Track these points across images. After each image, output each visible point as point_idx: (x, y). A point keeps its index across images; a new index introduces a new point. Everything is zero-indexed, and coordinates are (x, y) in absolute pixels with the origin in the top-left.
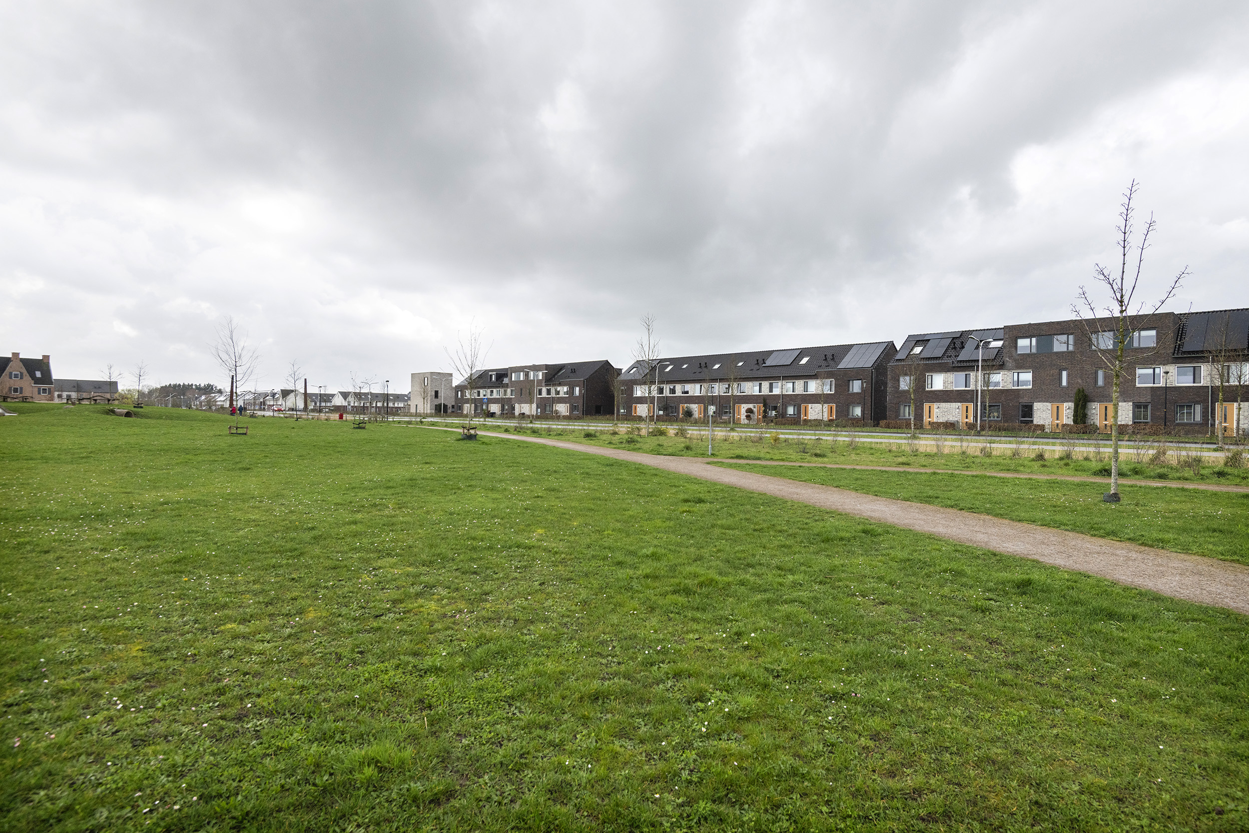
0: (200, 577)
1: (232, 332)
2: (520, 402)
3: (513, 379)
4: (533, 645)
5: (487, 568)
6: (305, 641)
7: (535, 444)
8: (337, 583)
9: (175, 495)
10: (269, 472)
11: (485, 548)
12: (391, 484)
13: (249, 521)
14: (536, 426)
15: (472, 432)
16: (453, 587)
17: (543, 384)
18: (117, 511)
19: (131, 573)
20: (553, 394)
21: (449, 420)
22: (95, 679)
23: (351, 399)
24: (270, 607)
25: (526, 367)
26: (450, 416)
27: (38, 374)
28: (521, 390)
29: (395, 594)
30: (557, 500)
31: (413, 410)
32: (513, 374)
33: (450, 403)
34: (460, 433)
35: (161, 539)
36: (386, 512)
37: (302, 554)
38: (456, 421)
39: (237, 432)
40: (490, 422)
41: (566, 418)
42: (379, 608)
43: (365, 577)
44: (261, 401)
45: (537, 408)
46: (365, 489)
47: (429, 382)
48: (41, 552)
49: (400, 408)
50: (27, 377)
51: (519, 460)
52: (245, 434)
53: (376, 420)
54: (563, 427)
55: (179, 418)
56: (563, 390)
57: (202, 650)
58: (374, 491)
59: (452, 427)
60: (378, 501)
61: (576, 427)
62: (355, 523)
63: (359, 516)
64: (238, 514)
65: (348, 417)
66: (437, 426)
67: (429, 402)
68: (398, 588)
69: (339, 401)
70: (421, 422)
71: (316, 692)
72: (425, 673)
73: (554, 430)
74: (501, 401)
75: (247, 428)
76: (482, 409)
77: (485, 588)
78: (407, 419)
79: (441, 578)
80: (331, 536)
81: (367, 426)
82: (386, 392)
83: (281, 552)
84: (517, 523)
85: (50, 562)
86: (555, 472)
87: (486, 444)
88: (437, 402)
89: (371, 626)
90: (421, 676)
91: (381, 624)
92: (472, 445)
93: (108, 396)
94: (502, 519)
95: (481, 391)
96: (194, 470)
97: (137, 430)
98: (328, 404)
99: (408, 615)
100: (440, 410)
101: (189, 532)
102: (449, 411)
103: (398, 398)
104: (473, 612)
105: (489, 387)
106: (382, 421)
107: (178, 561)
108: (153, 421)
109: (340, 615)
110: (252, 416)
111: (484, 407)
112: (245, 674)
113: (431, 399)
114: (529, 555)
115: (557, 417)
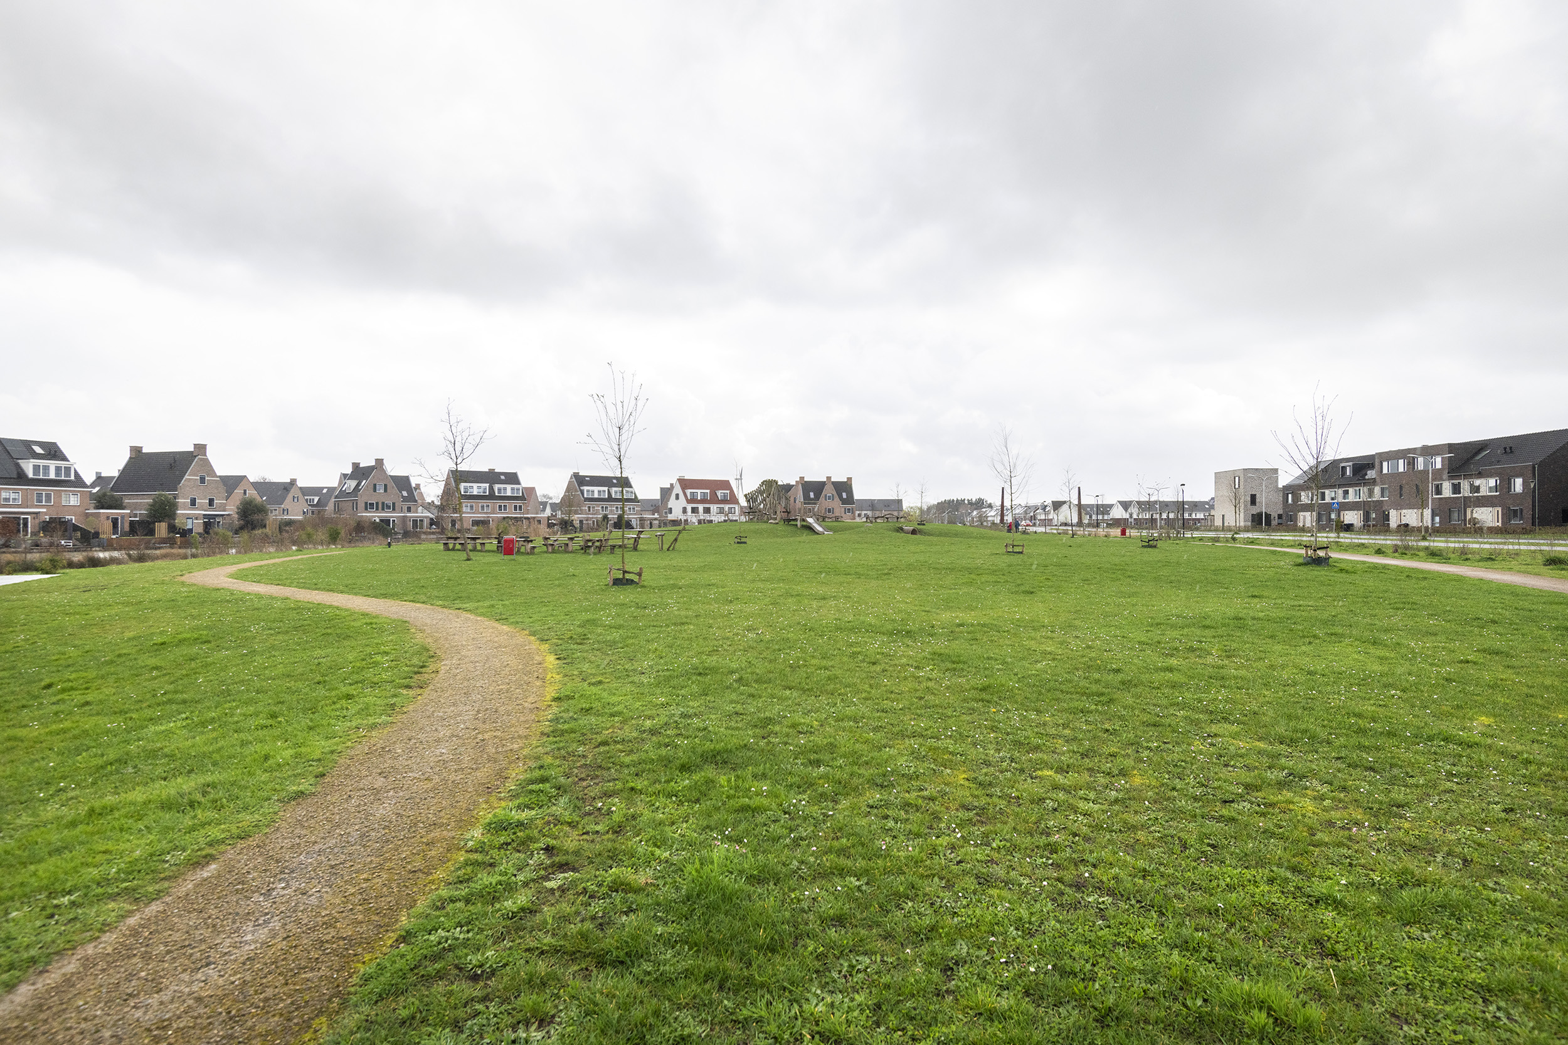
0: (1007, 710)
1: (1006, 439)
2: (1399, 507)
3: (1385, 471)
4: (1512, 911)
5: (1392, 766)
6: (1136, 812)
7: (1440, 575)
8: (1163, 746)
9: (969, 617)
10: (1054, 597)
11: (1382, 733)
12: (1208, 622)
13: (1045, 653)
14: (1436, 544)
15: (1321, 553)
16: (1336, 783)
17: (1445, 476)
18: (922, 630)
19: (944, 695)
20: (1466, 491)
21: (1276, 536)
22: (932, 799)
23: (1134, 511)
24: (1087, 760)
25: (1409, 451)
26: (1274, 530)
27: (844, 495)
28: (1401, 487)
29: (1248, 777)
30: (1510, 671)
31: (1218, 522)
32: (1385, 464)
33: (1275, 511)
34: (1299, 556)
35: (964, 663)
36: (1209, 660)
37: (1111, 701)
38: (1288, 537)
39: (1014, 551)
40: (1346, 538)
41: (1493, 531)
42: (1227, 791)
43: (1197, 745)
44: (1031, 514)
45: (1433, 515)
46: (1173, 627)
47: (1241, 484)
48: (869, 663)
49: (1199, 520)
50: (837, 498)
51: (1415, 598)
52: (1022, 553)
53: (1170, 538)
54: (1493, 547)
55: (956, 535)
56: (1487, 485)
57: (1025, 795)
58: (1186, 630)
59: (1282, 546)
60: (1195, 645)
61: (1522, 547)
62: (1170, 669)
63: (1173, 662)
64: (1033, 644)
65: (1133, 533)
66: (1258, 544)
67: (1242, 511)
68: (1248, 768)
69: (1118, 513)
70: (1234, 539)
71: (1163, 883)
72: (1317, 902)
73: (1473, 553)
74: (1364, 507)
75: (1023, 546)
76: (1330, 520)
77: (1393, 795)
78: (1212, 534)
79: (1314, 767)
80: (1142, 683)
81: (1159, 544)
82: (1180, 500)
83: (1088, 696)
84: (1434, 702)
85: (878, 674)
86: (1494, 622)
87: (1347, 572)
88: (1255, 510)
89: (1220, 813)
90: (1311, 905)
91: (1233, 814)
92: (1323, 573)
93: (896, 513)
94: (1403, 691)
95: (1327, 492)
96: (980, 591)
97: (922, 547)
98: (1106, 517)
99: (1271, 810)
100: (1259, 521)
101: (988, 658)
102: (1274, 523)
103: (1196, 506)
104: (1380, 829)
105: (1340, 486)
106: (1177, 538)
107: (984, 689)
108: (935, 539)
109: (1174, 789)
110: (1024, 532)
111: (1333, 516)
112: (1075, 835)
113: (1245, 506)
114: (1470, 758)
115: (1478, 530)
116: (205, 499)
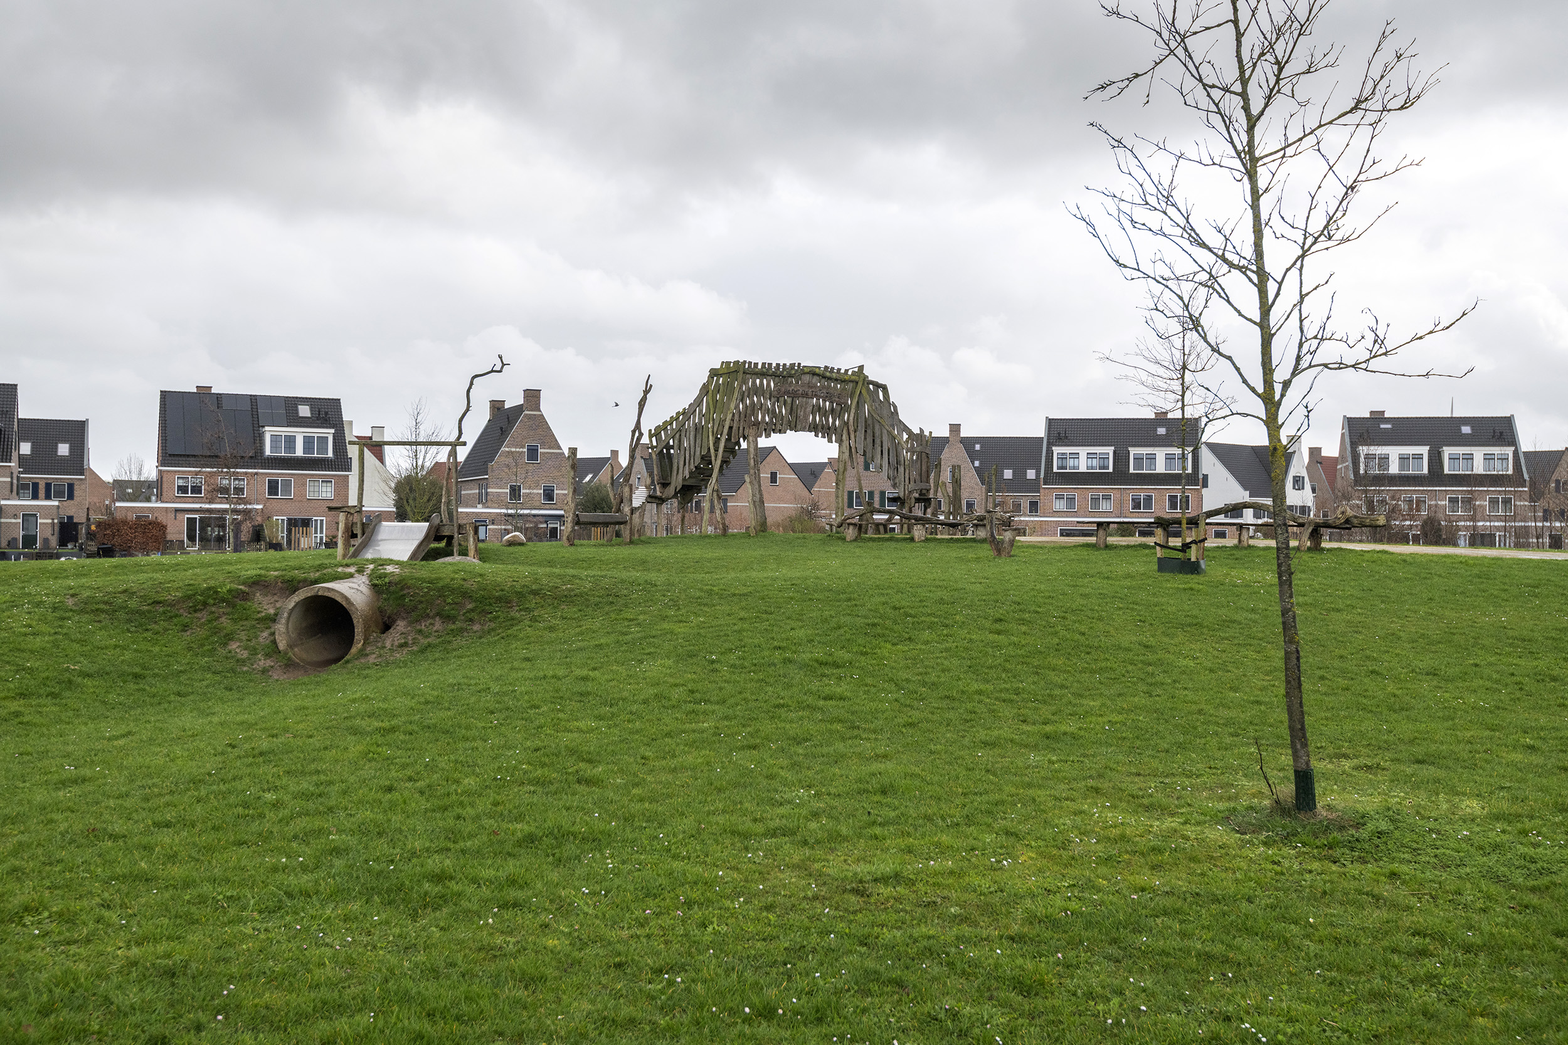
116: (537, 487)
